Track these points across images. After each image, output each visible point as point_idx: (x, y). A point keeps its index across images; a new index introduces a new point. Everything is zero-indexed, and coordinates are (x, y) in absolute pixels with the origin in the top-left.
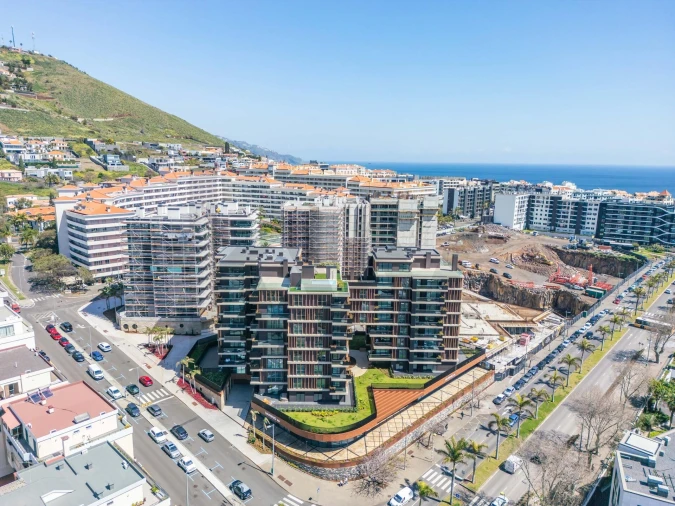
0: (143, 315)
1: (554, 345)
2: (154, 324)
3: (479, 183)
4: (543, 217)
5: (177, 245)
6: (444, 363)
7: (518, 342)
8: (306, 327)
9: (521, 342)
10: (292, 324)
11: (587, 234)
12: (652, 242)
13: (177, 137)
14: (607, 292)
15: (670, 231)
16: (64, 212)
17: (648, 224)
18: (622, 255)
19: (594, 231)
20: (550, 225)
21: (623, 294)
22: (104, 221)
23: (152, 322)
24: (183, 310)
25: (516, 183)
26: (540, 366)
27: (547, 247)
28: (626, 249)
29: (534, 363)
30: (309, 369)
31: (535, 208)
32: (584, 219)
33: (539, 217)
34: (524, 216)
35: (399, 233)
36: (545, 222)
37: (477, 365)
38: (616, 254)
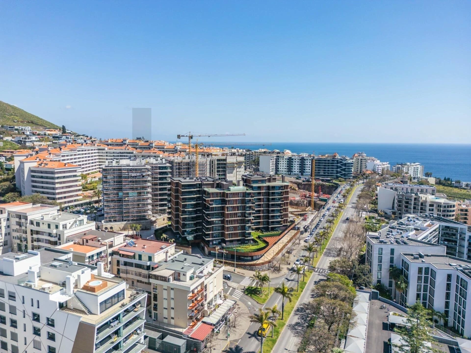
0: (115, 221)
1: (317, 220)
2: (123, 225)
3: (244, 150)
4: (284, 167)
5: (137, 180)
6: (284, 226)
7: (303, 220)
8: (234, 208)
9: (305, 220)
10: (227, 207)
11: (307, 175)
12: (337, 177)
13: (22, 122)
14: (329, 198)
15: (345, 171)
16: (30, 168)
17: (335, 168)
18: (327, 184)
19: (310, 173)
20: (288, 171)
21: (336, 199)
22: (64, 172)
23: (122, 224)
24: (140, 216)
25: (263, 150)
26: (316, 227)
27: (291, 182)
28: (328, 181)
29: (313, 227)
30: (235, 228)
31: (280, 163)
32: (304, 167)
33: (282, 167)
34: (274, 167)
35: (228, 175)
36: (286, 170)
37: (292, 229)
38: (324, 183)
